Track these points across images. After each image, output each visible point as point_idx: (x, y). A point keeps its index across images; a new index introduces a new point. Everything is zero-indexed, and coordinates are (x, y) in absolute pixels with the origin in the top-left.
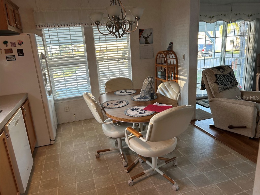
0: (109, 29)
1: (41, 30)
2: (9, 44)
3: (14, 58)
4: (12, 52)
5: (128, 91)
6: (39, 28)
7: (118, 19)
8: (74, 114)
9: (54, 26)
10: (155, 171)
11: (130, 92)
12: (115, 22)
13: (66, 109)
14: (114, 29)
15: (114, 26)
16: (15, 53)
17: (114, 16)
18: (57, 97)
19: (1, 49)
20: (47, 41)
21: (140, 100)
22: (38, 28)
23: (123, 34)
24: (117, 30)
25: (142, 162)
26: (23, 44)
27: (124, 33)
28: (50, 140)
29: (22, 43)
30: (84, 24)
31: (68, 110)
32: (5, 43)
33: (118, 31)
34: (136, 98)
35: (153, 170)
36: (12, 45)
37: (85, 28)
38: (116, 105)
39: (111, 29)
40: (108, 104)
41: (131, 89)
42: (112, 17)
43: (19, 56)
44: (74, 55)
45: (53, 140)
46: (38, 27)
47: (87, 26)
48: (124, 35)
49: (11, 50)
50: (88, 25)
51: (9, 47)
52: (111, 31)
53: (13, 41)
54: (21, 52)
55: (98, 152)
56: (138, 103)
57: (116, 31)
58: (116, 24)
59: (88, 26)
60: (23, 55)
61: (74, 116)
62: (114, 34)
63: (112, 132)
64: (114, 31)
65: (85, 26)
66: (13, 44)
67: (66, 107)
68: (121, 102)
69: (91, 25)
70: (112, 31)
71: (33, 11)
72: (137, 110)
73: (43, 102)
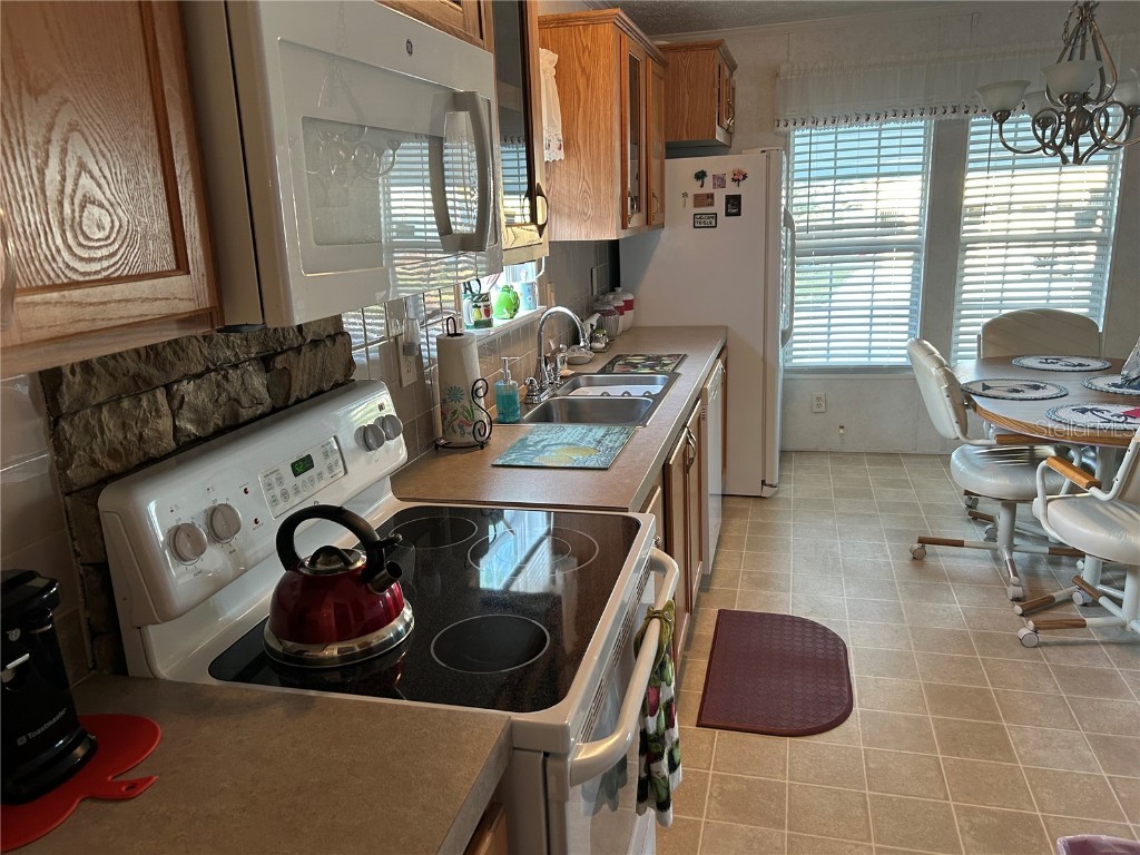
0: (1040, 133)
1: (787, 136)
2: (708, 180)
3: (714, 221)
4: (712, 204)
5: (1076, 361)
6: (786, 129)
7: (1085, 98)
8: (842, 427)
9: (833, 122)
10: (1128, 629)
11: (1080, 365)
12: (1068, 110)
13: (815, 403)
14: (1061, 132)
15: (1061, 123)
16: (719, 206)
17: (1070, 94)
18: (794, 361)
19: (685, 195)
20: (797, 171)
21: (1118, 390)
22: (782, 128)
23: (1090, 152)
24: (1071, 138)
25: (1085, 605)
26: (744, 179)
27: (1097, 146)
28: (763, 482)
29: (745, 177)
30: (940, 111)
31: (823, 409)
32: (701, 176)
33: (1074, 142)
34: (1102, 383)
35: (1123, 626)
36: (714, 184)
37: (939, 125)
38: (1018, 391)
39: (1048, 133)
40: (986, 387)
41: (1087, 357)
42: (1061, 97)
43: (728, 214)
44: (837, 222)
45: (771, 486)
46: (782, 125)
47: (950, 116)
48: (1093, 158)
49: (711, 196)
50: (954, 112)
51: (708, 188)
52: (1046, 141)
53: (718, 172)
54: (734, 204)
55: (923, 541)
56: (1110, 398)
57: (1067, 141)
58: (1069, 116)
59: (954, 116)
60: (738, 214)
61: (841, 431)
62: (1058, 149)
63: (986, 476)
64: (1058, 141)
65: (944, 117)
66: (720, 181)
67: (819, 399)
68: (1037, 388)
69: (967, 112)
70: (1053, 140)
71: (777, 75)
72: (1099, 413)
73: (764, 360)
